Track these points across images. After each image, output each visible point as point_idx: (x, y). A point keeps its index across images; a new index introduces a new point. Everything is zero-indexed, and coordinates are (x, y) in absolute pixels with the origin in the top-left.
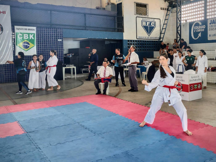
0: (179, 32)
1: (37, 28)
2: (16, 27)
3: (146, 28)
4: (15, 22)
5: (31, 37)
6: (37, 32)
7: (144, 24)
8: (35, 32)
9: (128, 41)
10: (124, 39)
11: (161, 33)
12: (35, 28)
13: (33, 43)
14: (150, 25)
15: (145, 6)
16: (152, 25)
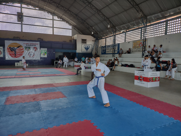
0: (97, 50)
1: (47, 48)
2: (41, 48)
3: (86, 48)
4: (41, 47)
5: (45, 51)
6: (47, 50)
7: (85, 47)
8: (46, 50)
9: (78, 53)
10: (77, 52)
11: (92, 50)
12: (47, 49)
13: (46, 54)
14: (87, 47)
15: (85, 40)
16: (88, 47)
